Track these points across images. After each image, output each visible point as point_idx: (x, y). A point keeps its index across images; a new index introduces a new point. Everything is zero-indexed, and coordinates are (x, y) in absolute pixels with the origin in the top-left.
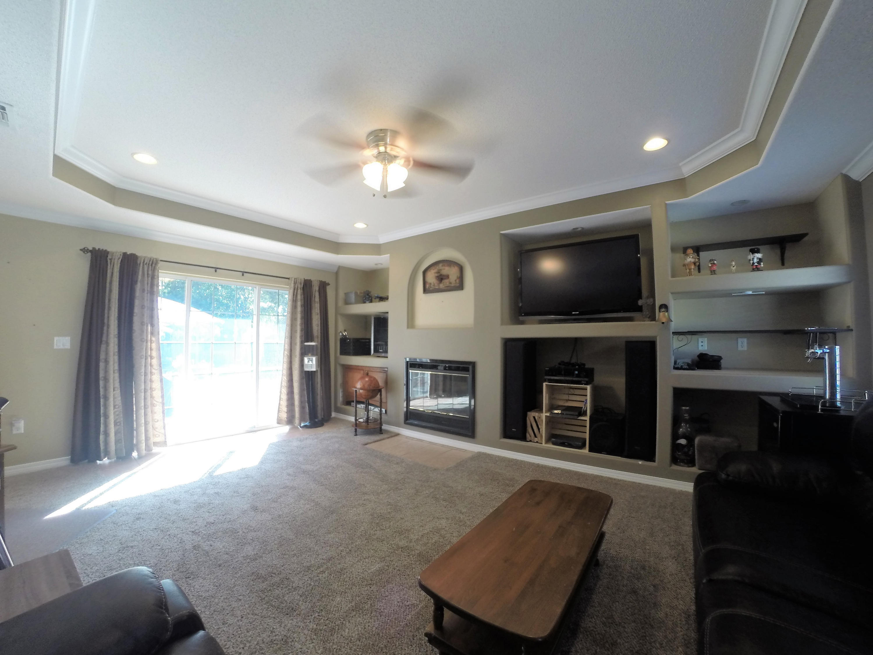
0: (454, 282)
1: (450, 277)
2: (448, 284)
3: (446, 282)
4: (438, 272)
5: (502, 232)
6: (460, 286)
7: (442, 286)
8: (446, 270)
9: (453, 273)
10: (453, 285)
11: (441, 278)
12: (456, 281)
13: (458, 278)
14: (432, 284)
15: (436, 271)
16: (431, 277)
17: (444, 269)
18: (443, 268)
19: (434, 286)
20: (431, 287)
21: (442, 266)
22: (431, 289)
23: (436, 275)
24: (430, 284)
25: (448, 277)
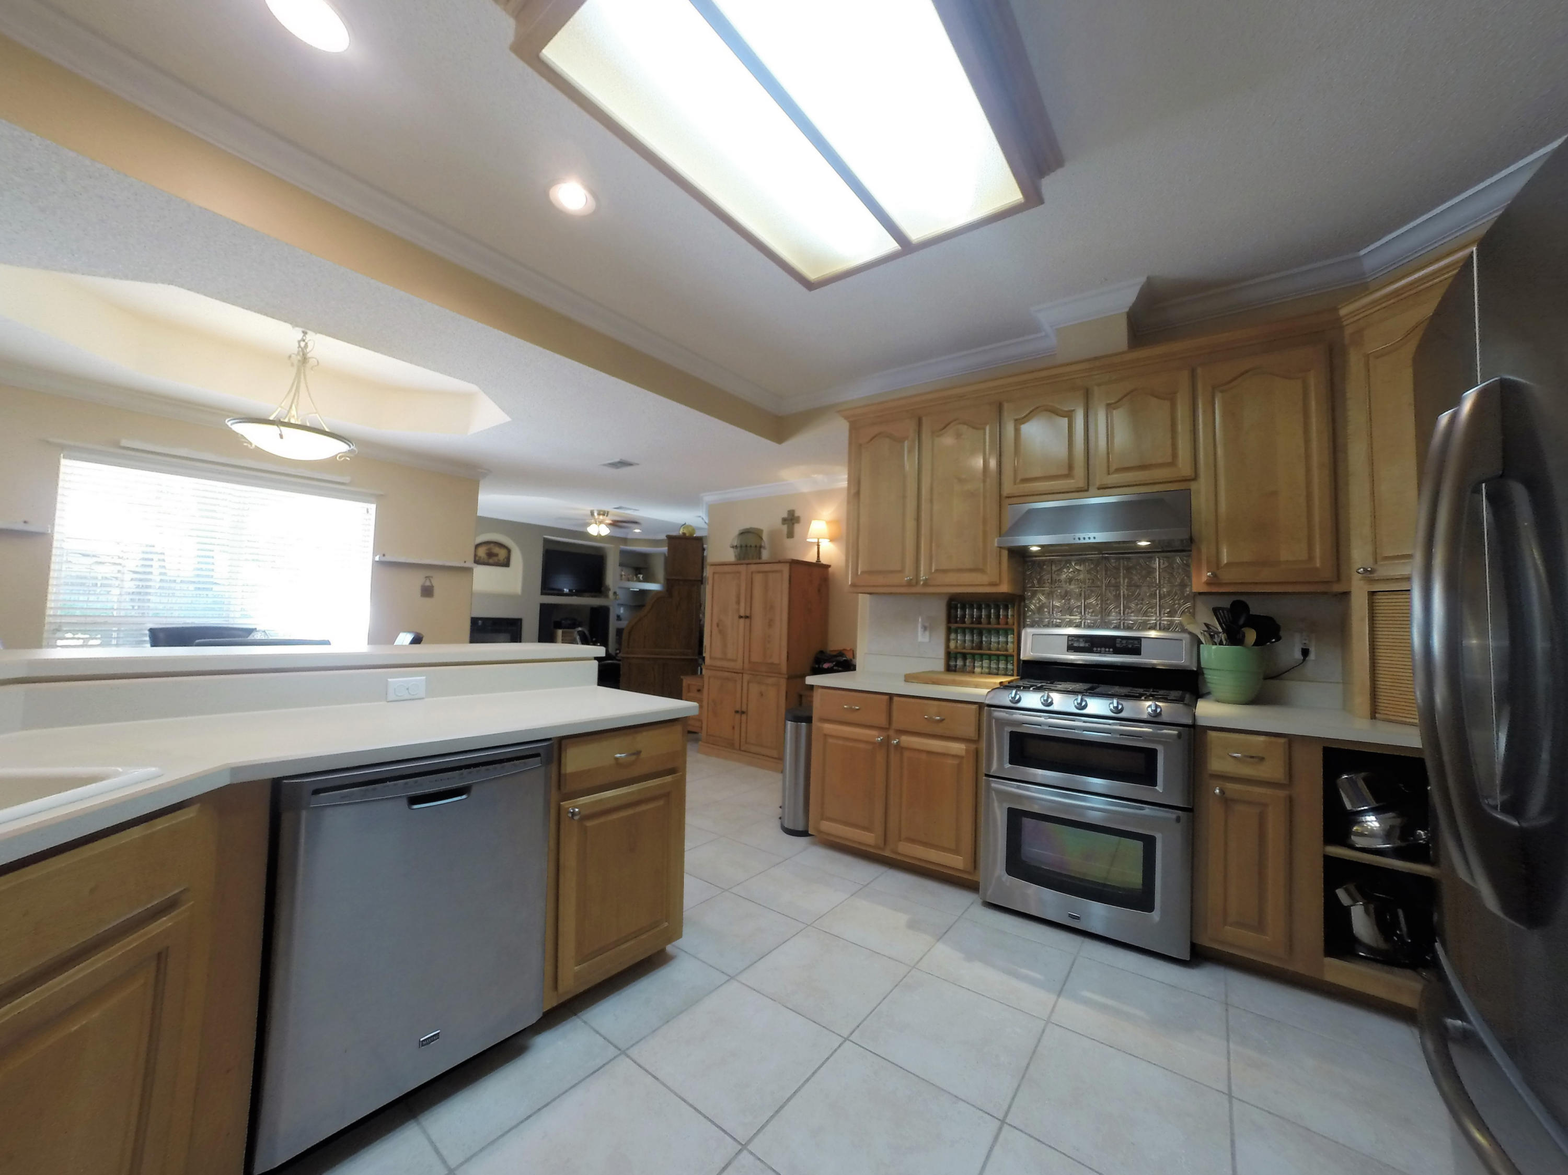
1: (500, 555)
2: (496, 561)
3: (495, 559)
4: (489, 549)
5: (546, 537)
6: (506, 564)
7: (491, 561)
8: (496, 550)
9: (502, 553)
10: (501, 562)
11: (490, 555)
12: (504, 559)
13: (506, 558)
15: (487, 548)
16: (482, 552)
18: (495, 547)
19: (484, 559)
22: (481, 561)
23: (487, 552)
24: (481, 557)
25: (497, 555)
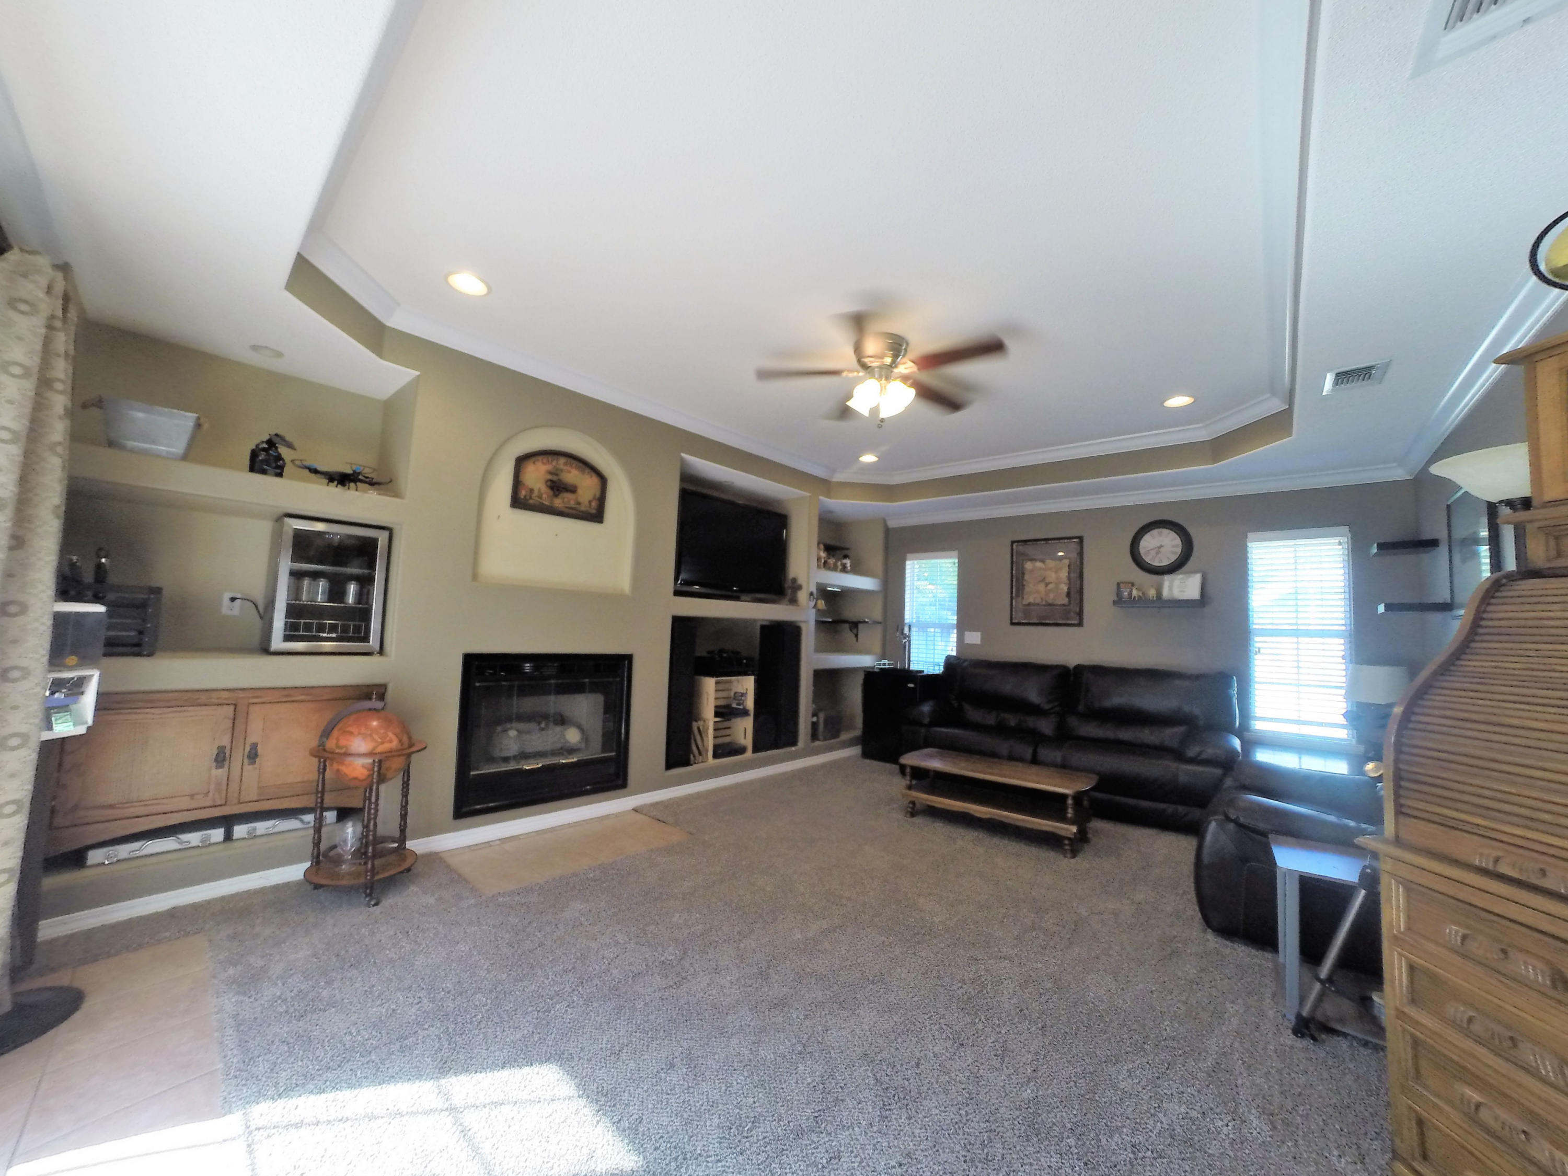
0: (587, 503)
1: (580, 491)
2: (571, 504)
3: (569, 500)
4: (554, 473)
6: (596, 515)
7: (558, 503)
8: (572, 475)
9: (587, 486)
10: (583, 508)
11: (557, 487)
12: (590, 502)
13: (594, 498)
14: (536, 493)
15: (549, 467)
16: (535, 476)
17: (570, 472)
18: (568, 468)
19: (540, 497)
20: (531, 498)
21: (565, 464)
22: (531, 501)
23: (549, 477)
24: (532, 491)
25: (572, 489)
